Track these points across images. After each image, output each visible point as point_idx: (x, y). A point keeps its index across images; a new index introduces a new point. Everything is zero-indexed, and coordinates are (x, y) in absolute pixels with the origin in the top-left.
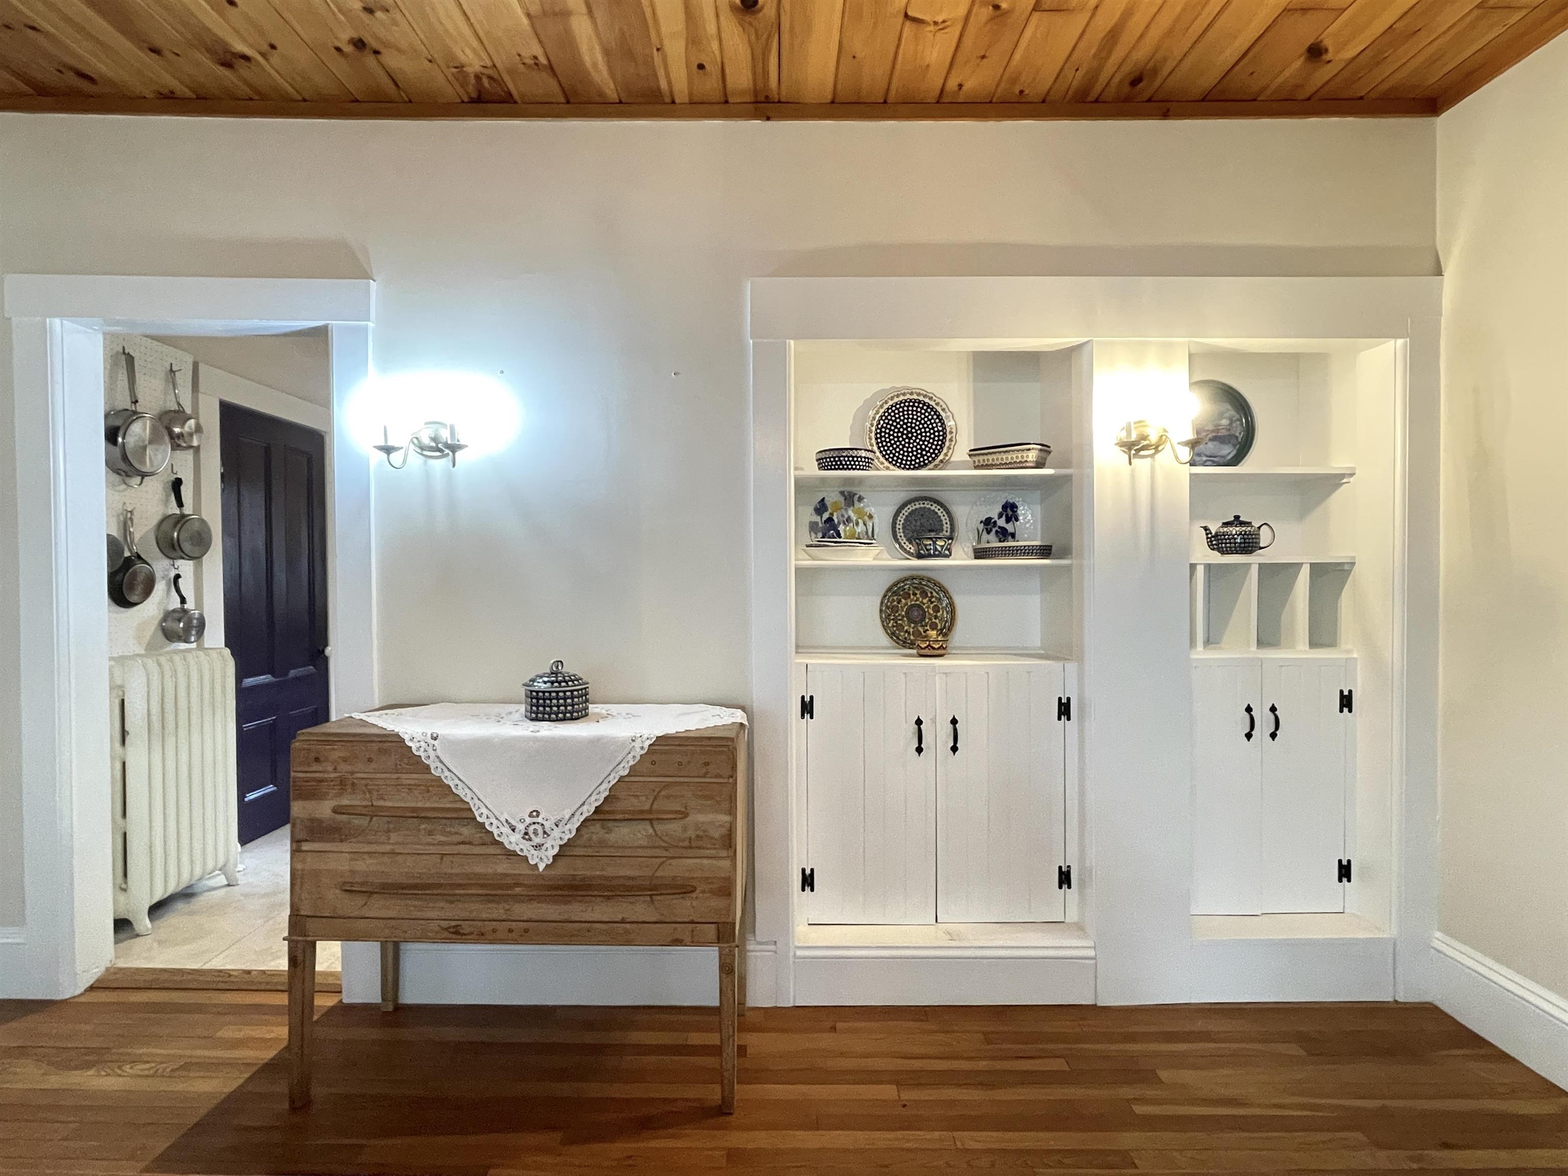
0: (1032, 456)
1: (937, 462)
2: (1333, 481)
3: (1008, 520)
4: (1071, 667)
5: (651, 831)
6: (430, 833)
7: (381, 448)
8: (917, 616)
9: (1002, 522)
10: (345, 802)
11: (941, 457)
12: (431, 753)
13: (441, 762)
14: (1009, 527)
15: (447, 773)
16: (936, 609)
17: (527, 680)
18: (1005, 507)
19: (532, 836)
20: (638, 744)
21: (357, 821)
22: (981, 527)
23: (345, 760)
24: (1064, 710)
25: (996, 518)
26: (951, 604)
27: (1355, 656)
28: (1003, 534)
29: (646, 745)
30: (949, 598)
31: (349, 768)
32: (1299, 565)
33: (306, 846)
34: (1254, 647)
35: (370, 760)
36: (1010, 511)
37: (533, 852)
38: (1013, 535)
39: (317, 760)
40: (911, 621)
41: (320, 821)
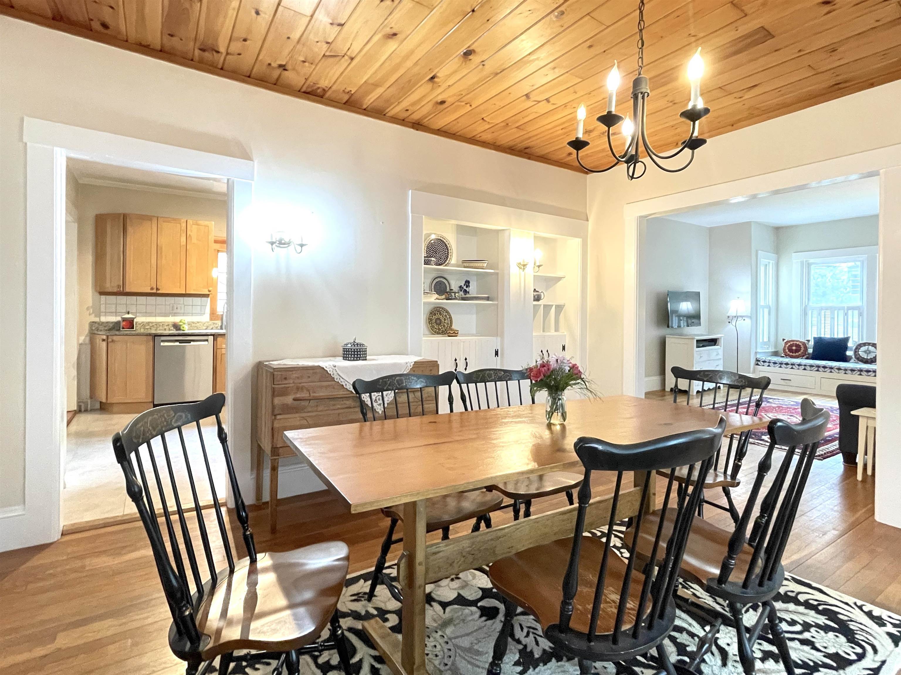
0: (485, 265)
1: (446, 263)
2: (559, 279)
3: (467, 287)
4: (499, 339)
5: (413, 396)
6: (334, 405)
7: (270, 243)
8: (439, 322)
9: (465, 287)
10: (298, 396)
11: (447, 262)
12: (334, 372)
13: (339, 376)
14: (467, 289)
15: (342, 380)
16: (445, 320)
17: (343, 345)
18: (466, 282)
19: (378, 400)
20: (409, 365)
21: (305, 403)
22: (459, 289)
23: (298, 378)
24: (497, 353)
25: (463, 285)
26: (450, 318)
27: (565, 333)
28: (466, 292)
29: (412, 364)
30: (450, 315)
31: (300, 381)
32: (552, 305)
33: (278, 417)
34: (542, 332)
35: (309, 377)
36: (467, 283)
37: (378, 406)
38: (469, 292)
39: (285, 379)
40: (437, 324)
41: (287, 405)
